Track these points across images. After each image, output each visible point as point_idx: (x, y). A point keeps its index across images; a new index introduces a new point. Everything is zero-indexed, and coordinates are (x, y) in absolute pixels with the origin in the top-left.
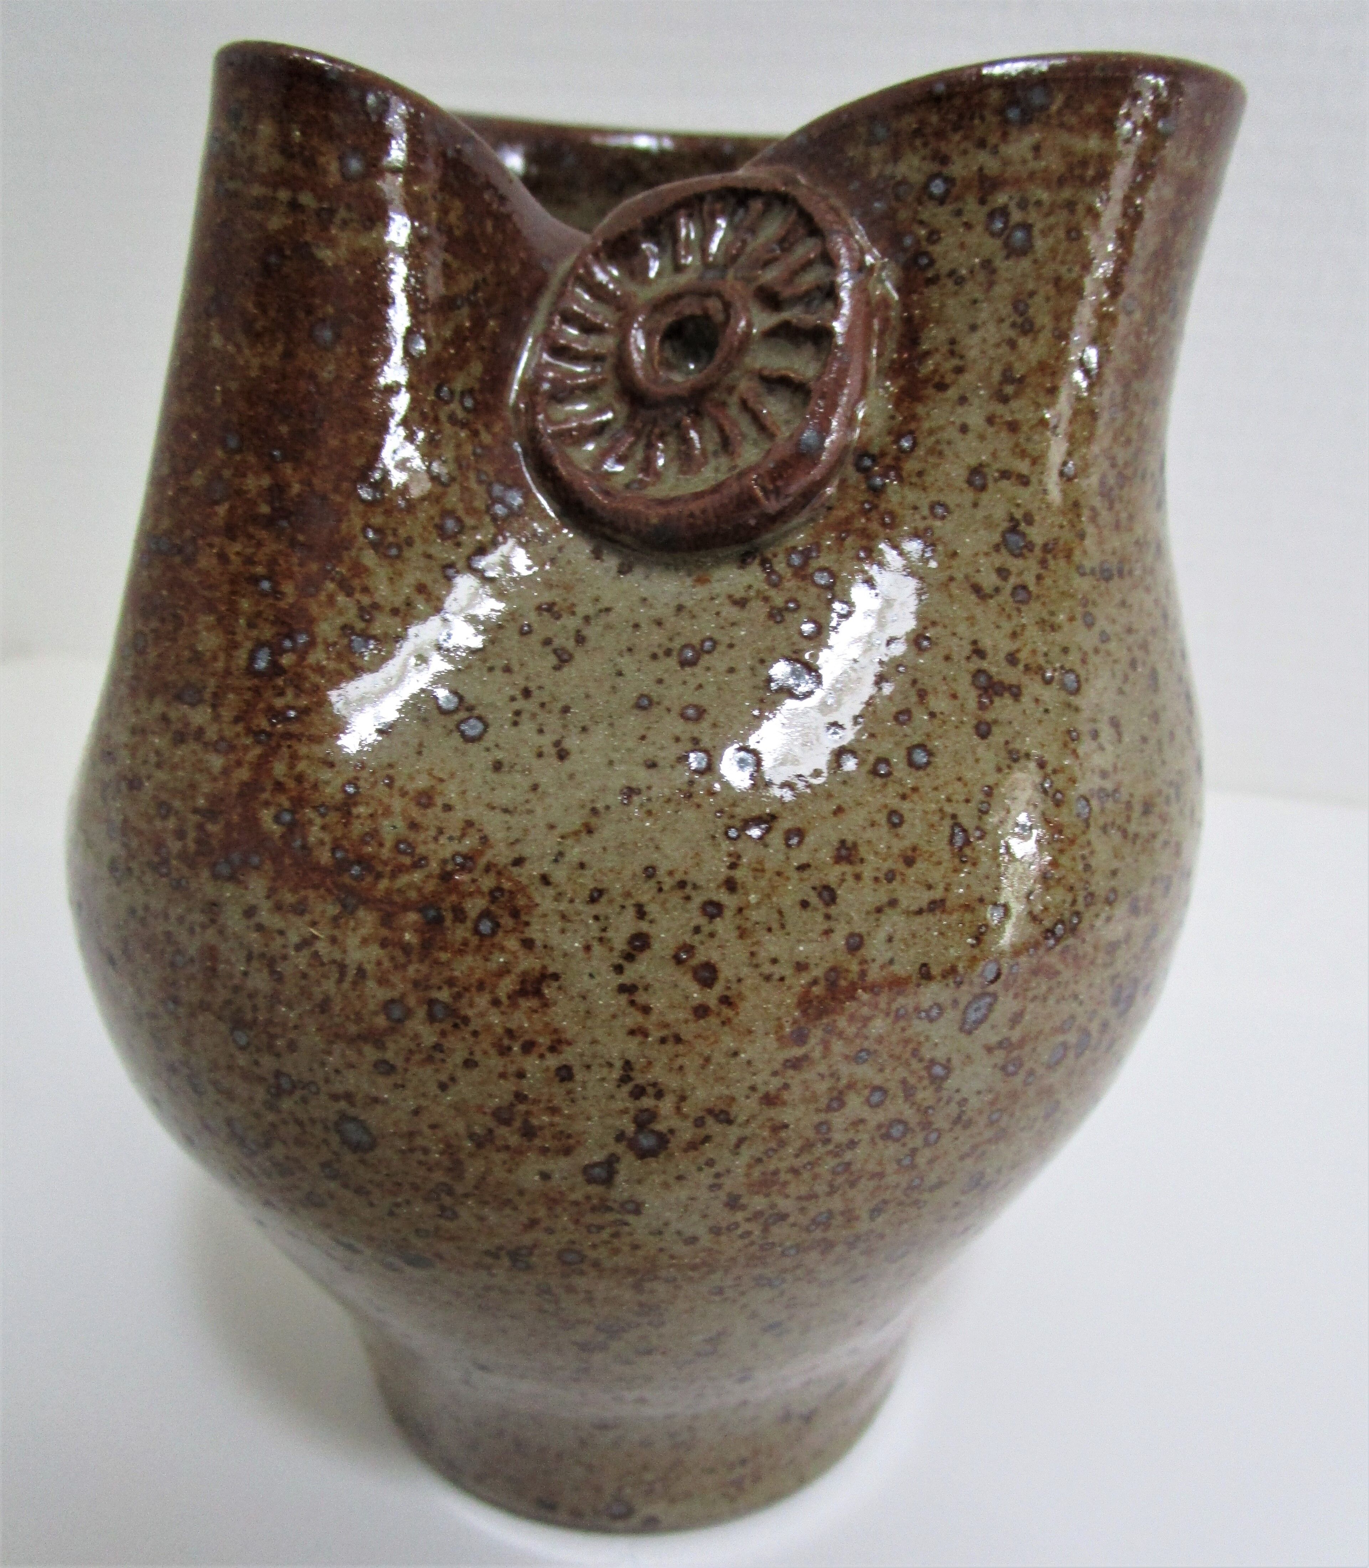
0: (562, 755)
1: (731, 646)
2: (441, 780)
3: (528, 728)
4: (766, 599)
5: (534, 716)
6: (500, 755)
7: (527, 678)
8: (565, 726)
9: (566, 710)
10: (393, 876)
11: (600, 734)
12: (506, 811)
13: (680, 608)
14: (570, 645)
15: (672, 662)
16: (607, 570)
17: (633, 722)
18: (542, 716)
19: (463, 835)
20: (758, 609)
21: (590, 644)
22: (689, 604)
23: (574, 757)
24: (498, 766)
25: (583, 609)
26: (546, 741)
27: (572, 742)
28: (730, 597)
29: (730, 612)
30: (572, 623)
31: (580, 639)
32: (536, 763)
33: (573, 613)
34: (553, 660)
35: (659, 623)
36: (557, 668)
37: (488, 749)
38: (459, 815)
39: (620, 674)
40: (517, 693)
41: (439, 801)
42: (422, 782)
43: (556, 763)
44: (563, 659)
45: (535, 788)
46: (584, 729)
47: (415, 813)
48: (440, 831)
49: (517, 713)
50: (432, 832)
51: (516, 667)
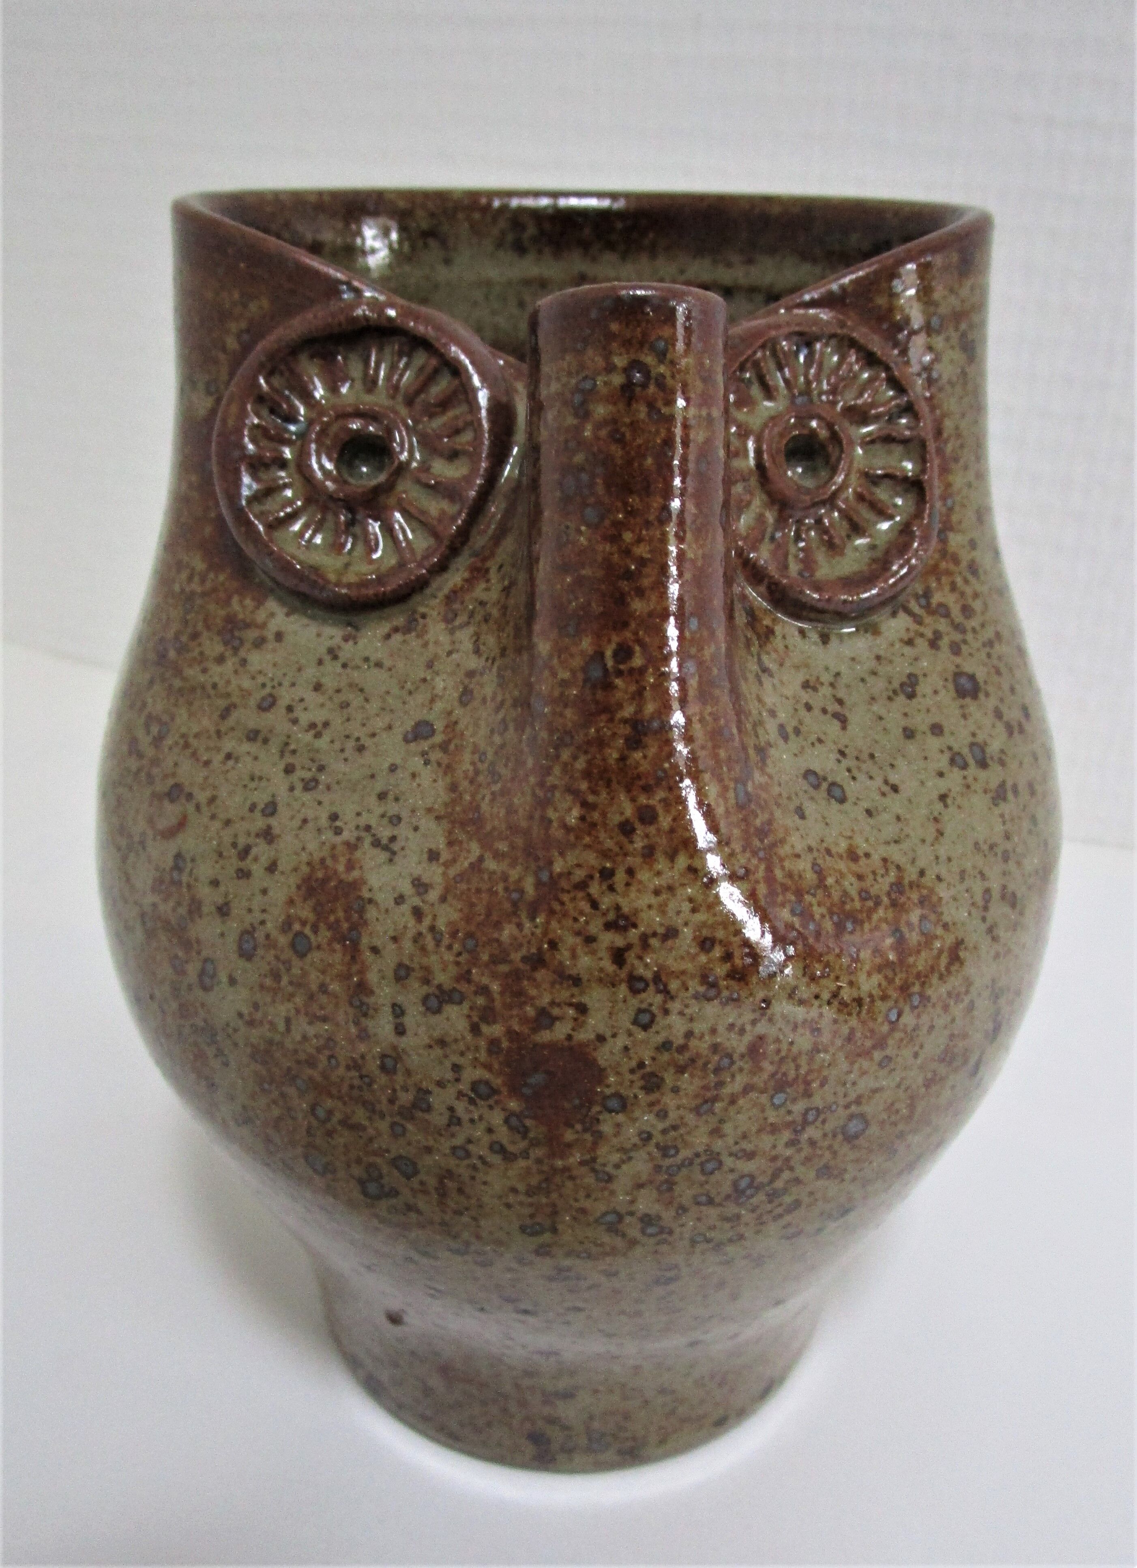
0: (895, 789)
1: (925, 675)
2: (850, 838)
3: (861, 777)
4: (922, 635)
5: (859, 768)
6: (866, 805)
7: (835, 743)
8: (881, 768)
9: (872, 756)
10: (869, 918)
11: (901, 763)
12: (896, 842)
13: (878, 658)
14: (837, 708)
15: (901, 699)
16: (815, 643)
17: (912, 748)
18: (864, 767)
19: (887, 870)
20: (922, 645)
21: (848, 702)
22: (882, 653)
23: (901, 787)
24: (869, 813)
25: (826, 678)
26: (879, 782)
27: (894, 778)
28: (901, 640)
29: (907, 650)
30: (825, 691)
31: (840, 702)
32: (887, 801)
33: (822, 684)
34: (837, 724)
35: (874, 673)
36: (844, 728)
37: (856, 804)
38: (876, 857)
39: (881, 718)
40: (838, 756)
41: (860, 853)
42: (843, 845)
43: (893, 795)
44: (843, 721)
45: (898, 818)
46: (892, 766)
47: (854, 867)
48: (874, 873)
49: (849, 770)
50: (871, 877)
51: (823, 737)
